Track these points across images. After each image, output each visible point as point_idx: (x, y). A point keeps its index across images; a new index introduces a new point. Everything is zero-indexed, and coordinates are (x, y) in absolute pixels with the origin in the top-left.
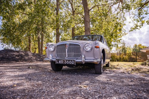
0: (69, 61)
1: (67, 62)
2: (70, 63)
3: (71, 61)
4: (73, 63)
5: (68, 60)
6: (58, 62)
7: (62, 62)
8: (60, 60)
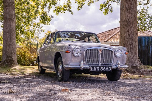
0: (106, 67)
1: (103, 68)
2: (107, 69)
3: (108, 68)
4: (110, 69)
5: (104, 67)
6: (94, 69)
7: (97, 69)
8: (95, 67)
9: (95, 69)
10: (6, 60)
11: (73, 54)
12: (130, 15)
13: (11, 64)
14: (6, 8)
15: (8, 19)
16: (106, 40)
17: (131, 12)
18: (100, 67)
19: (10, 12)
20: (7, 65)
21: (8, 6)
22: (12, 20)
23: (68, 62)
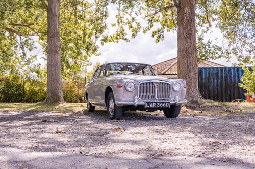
0: (163, 103)
1: (160, 104)
2: (164, 105)
3: (165, 103)
4: (167, 105)
5: (161, 102)
6: (149, 105)
7: (153, 105)
8: (151, 103)
9: (151, 105)
10: (51, 97)
11: (125, 88)
12: (189, 44)
13: (57, 101)
16: (162, 72)
17: (189, 40)
18: (156, 103)
19: (55, 43)
20: (52, 103)
21: (53, 36)
22: (57, 52)
23: (121, 98)
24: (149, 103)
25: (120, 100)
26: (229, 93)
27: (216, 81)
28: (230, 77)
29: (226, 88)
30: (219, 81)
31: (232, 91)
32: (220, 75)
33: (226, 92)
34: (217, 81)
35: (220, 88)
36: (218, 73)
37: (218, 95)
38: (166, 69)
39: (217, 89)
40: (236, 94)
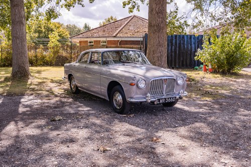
0: (171, 98)
1: (168, 100)
3: (173, 99)
5: (169, 98)
7: (163, 101)
8: (161, 99)
9: (161, 101)
10: (18, 71)
12: (160, 19)
13: (25, 76)
14: (15, 8)
15: (18, 22)
16: (114, 35)
18: (165, 99)
19: (20, 13)
20: (20, 78)
21: (17, 5)
22: (22, 23)
24: (159, 100)
25: (132, 98)
26: (182, 59)
27: (170, 47)
28: (184, 44)
29: (179, 55)
30: (173, 48)
31: (185, 58)
32: (174, 42)
33: (179, 59)
34: (172, 47)
35: (173, 54)
36: (172, 40)
37: (171, 60)
38: (117, 32)
39: (171, 55)
40: (188, 60)
